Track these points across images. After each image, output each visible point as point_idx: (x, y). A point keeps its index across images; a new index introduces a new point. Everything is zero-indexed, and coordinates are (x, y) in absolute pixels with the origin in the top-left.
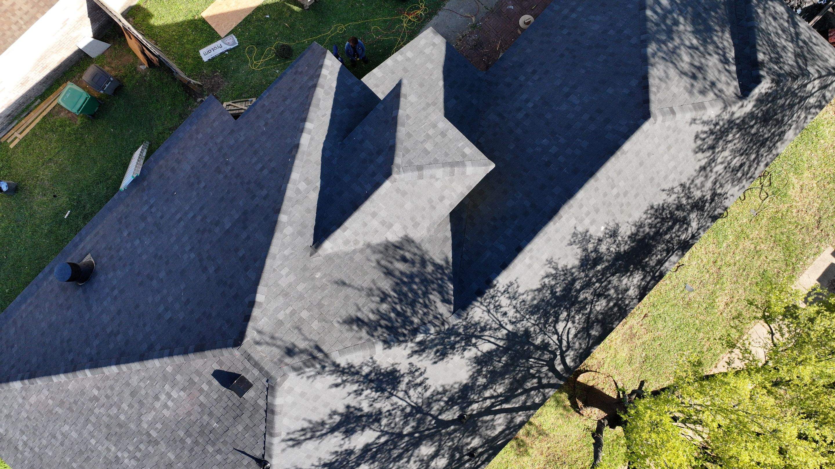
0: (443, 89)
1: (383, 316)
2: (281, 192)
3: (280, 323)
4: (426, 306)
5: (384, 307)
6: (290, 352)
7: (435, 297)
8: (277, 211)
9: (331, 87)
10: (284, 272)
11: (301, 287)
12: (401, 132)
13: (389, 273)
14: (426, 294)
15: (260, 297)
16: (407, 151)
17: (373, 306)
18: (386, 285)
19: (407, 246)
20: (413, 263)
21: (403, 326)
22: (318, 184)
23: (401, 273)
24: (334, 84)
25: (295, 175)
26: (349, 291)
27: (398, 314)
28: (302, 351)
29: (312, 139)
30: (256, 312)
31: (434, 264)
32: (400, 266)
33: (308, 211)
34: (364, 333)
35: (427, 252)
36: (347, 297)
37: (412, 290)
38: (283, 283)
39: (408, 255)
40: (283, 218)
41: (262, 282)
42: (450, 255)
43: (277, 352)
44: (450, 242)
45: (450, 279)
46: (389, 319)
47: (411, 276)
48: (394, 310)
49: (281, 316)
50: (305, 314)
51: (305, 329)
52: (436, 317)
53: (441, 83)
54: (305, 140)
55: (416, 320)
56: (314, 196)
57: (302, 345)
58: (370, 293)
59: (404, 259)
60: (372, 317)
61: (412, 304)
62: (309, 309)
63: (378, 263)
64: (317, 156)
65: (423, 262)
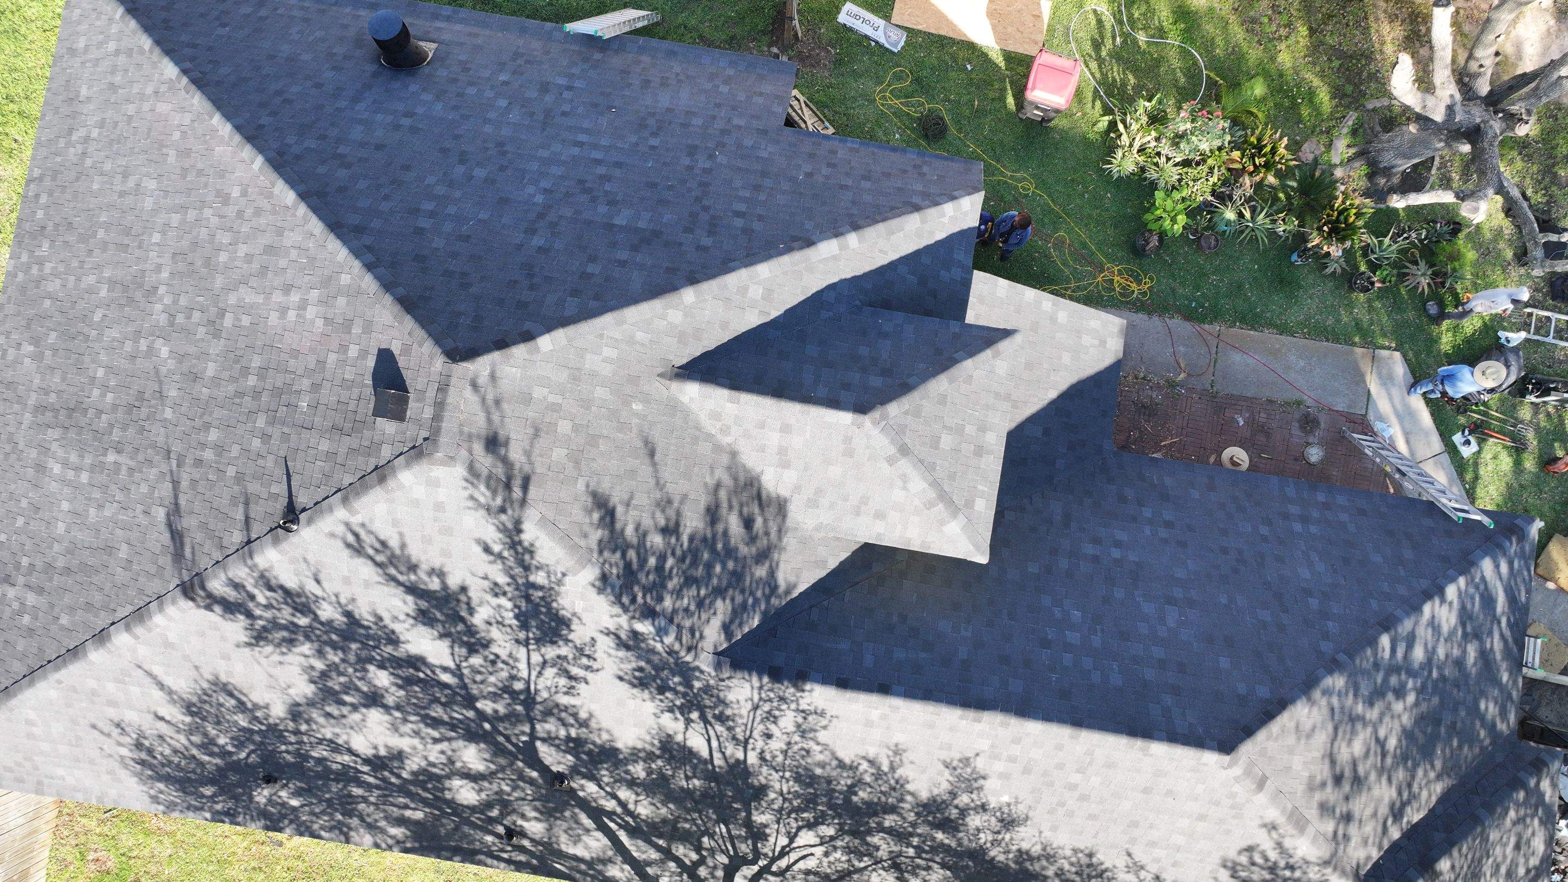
0: (1045, 402)
1: (641, 548)
2: (725, 266)
3: (527, 399)
4: (700, 604)
5: (656, 540)
6: (493, 443)
7: (722, 608)
8: (693, 280)
9: (932, 233)
10: (608, 352)
11: (601, 393)
12: (940, 385)
13: (713, 514)
14: (719, 592)
15: (545, 342)
16: (917, 413)
17: (647, 522)
18: (693, 522)
19: (771, 511)
20: (753, 539)
21: (646, 590)
22: (775, 314)
23: (726, 533)
24: (940, 236)
25: (763, 270)
26: (645, 471)
27: (659, 569)
28: (505, 461)
29: (835, 258)
30: (519, 351)
31: (772, 573)
32: (734, 524)
33: (724, 325)
34: (597, 535)
35: (782, 549)
36: (632, 473)
37: (709, 566)
38: (591, 362)
39: (759, 522)
40: (688, 295)
41: (571, 330)
42: (802, 587)
43: (479, 424)
44: (822, 573)
45: (765, 614)
46: (643, 561)
47: (730, 552)
48: (662, 558)
49: (538, 393)
50: (564, 427)
51: (542, 443)
52: (692, 631)
53: (1053, 394)
54: (827, 248)
55: (668, 603)
56: (752, 320)
57: (515, 454)
58: (665, 503)
59: (748, 523)
60: (629, 531)
61: (690, 581)
62: (576, 428)
63: (718, 486)
64: (815, 283)
65: (763, 556)
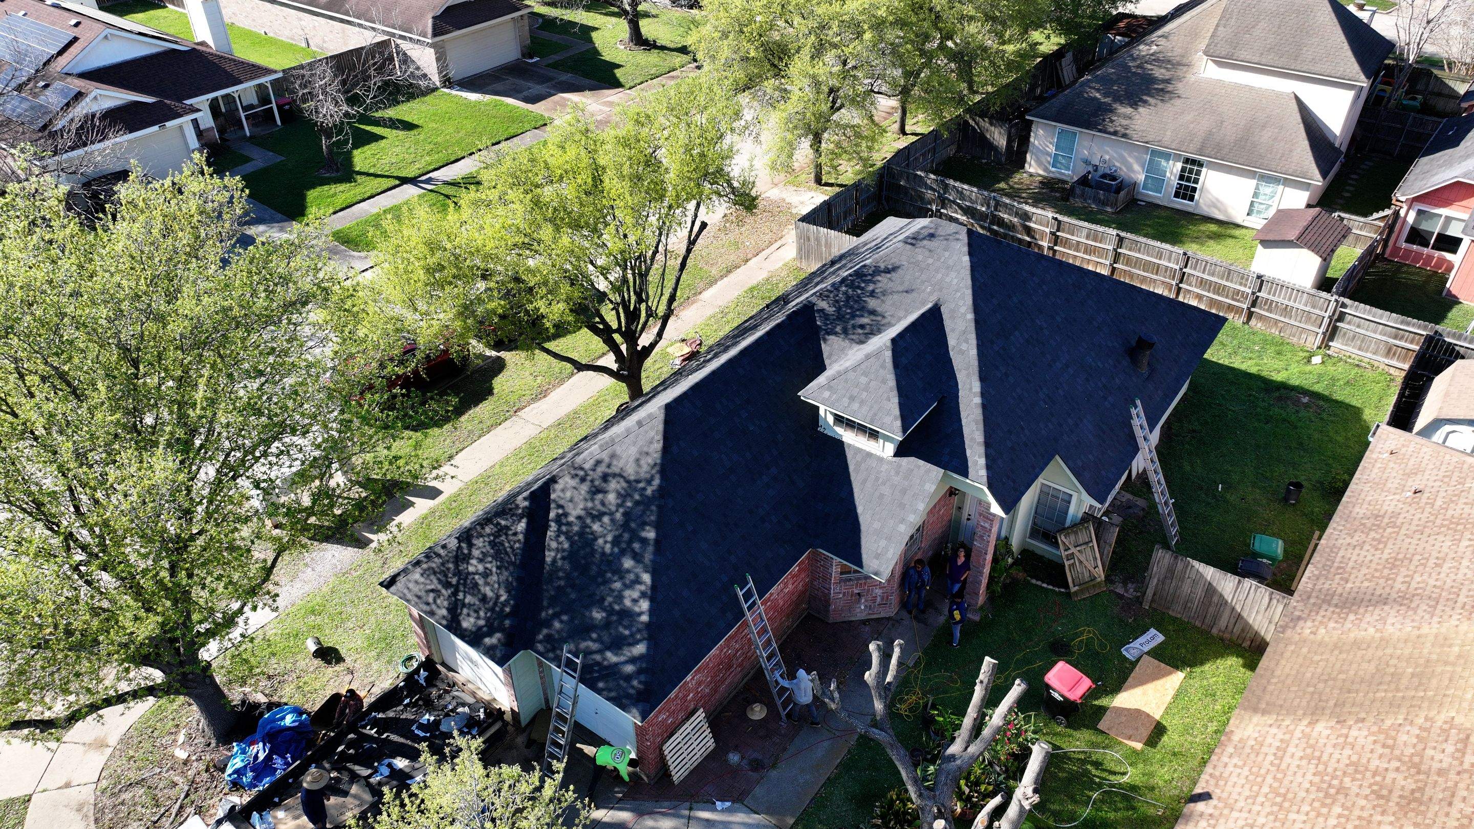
1: (871, 281)
2: (979, 337)
3: (946, 250)
4: (837, 301)
5: (871, 287)
6: (932, 236)
7: (831, 310)
8: (977, 322)
10: (955, 281)
11: (939, 276)
13: (873, 312)
14: (839, 309)
15: (966, 259)
16: (883, 366)
17: (879, 285)
18: (872, 303)
19: (862, 337)
20: (854, 327)
21: (852, 281)
22: (951, 353)
23: (862, 316)
25: (974, 352)
26: (901, 288)
27: (859, 287)
28: (924, 239)
29: (971, 389)
30: (965, 249)
31: (836, 334)
32: (865, 320)
33: (953, 330)
34: (882, 266)
35: (844, 339)
36: (902, 283)
37: (851, 308)
38: (953, 274)
39: (860, 331)
40: (970, 316)
41: (968, 268)
42: (823, 346)
43: (941, 232)
44: (825, 356)
45: (819, 327)
46: (864, 281)
47: (853, 316)
48: (862, 289)
49: (947, 254)
50: (930, 261)
51: (927, 253)
52: (828, 297)
54: (977, 386)
55: (844, 288)
56: (951, 342)
57: (925, 242)
58: (884, 293)
59: (862, 327)
60: (879, 278)
61: (848, 298)
62: (928, 265)
63: (884, 317)
64: (961, 377)
65: (845, 332)
